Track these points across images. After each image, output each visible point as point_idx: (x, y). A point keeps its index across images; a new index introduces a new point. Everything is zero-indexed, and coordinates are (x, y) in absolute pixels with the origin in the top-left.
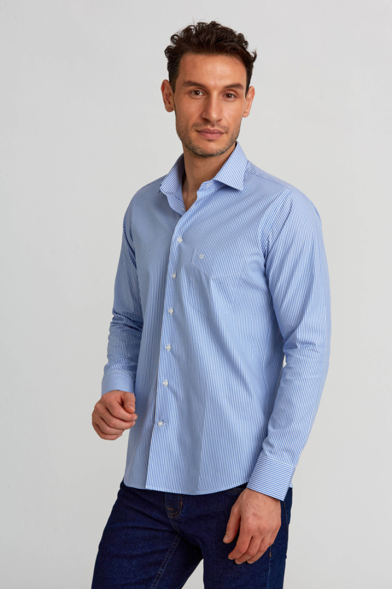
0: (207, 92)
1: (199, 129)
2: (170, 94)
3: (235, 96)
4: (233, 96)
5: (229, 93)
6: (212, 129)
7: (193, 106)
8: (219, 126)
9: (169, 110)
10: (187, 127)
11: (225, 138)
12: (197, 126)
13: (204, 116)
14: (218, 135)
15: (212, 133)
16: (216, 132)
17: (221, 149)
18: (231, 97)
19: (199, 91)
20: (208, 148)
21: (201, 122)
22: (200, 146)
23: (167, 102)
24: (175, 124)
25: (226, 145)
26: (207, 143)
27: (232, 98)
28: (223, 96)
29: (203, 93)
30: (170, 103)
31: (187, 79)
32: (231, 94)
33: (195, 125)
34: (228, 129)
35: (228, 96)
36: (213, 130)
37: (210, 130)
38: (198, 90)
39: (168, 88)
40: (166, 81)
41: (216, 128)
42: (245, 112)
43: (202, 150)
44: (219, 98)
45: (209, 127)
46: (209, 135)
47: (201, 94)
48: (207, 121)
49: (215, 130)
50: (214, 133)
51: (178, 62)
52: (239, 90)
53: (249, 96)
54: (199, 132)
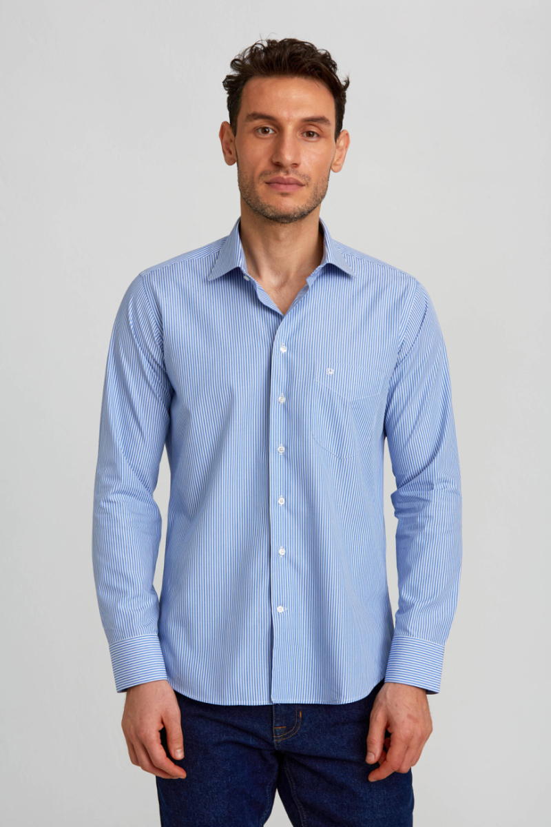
0: (279, 129)
1: (269, 178)
2: (231, 141)
3: (318, 136)
4: (315, 136)
5: (310, 128)
6: (285, 177)
7: (258, 149)
8: (296, 173)
9: (230, 162)
10: (253, 178)
11: (306, 193)
12: (266, 174)
13: (275, 160)
14: (295, 186)
15: (287, 183)
16: (291, 181)
17: (300, 207)
18: (313, 135)
19: (267, 128)
20: (282, 205)
21: (271, 168)
22: (271, 204)
23: (227, 152)
24: (237, 178)
25: (308, 202)
26: (280, 198)
27: (314, 138)
28: (302, 133)
29: (273, 130)
30: (230, 153)
31: (252, 111)
32: (313, 133)
33: (263, 174)
34: (310, 179)
35: (310, 134)
36: (288, 179)
37: (283, 178)
38: (267, 126)
39: (228, 132)
40: (225, 123)
41: (292, 176)
42: (335, 165)
43: (273, 209)
44: (296, 137)
45: (282, 174)
46: (282, 187)
47: (271, 132)
48: (278, 166)
49: (290, 178)
50: (289, 184)
51: (240, 92)
52: (323, 126)
53: (342, 143)
54: (268, 183)
